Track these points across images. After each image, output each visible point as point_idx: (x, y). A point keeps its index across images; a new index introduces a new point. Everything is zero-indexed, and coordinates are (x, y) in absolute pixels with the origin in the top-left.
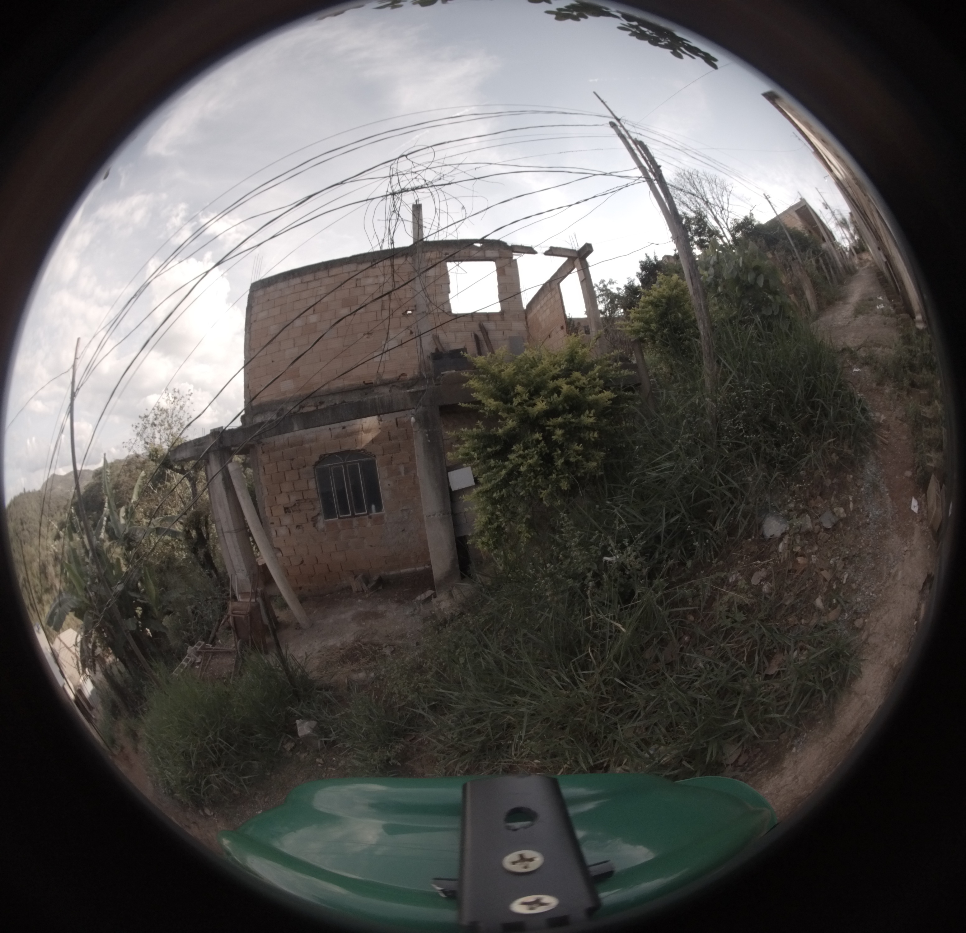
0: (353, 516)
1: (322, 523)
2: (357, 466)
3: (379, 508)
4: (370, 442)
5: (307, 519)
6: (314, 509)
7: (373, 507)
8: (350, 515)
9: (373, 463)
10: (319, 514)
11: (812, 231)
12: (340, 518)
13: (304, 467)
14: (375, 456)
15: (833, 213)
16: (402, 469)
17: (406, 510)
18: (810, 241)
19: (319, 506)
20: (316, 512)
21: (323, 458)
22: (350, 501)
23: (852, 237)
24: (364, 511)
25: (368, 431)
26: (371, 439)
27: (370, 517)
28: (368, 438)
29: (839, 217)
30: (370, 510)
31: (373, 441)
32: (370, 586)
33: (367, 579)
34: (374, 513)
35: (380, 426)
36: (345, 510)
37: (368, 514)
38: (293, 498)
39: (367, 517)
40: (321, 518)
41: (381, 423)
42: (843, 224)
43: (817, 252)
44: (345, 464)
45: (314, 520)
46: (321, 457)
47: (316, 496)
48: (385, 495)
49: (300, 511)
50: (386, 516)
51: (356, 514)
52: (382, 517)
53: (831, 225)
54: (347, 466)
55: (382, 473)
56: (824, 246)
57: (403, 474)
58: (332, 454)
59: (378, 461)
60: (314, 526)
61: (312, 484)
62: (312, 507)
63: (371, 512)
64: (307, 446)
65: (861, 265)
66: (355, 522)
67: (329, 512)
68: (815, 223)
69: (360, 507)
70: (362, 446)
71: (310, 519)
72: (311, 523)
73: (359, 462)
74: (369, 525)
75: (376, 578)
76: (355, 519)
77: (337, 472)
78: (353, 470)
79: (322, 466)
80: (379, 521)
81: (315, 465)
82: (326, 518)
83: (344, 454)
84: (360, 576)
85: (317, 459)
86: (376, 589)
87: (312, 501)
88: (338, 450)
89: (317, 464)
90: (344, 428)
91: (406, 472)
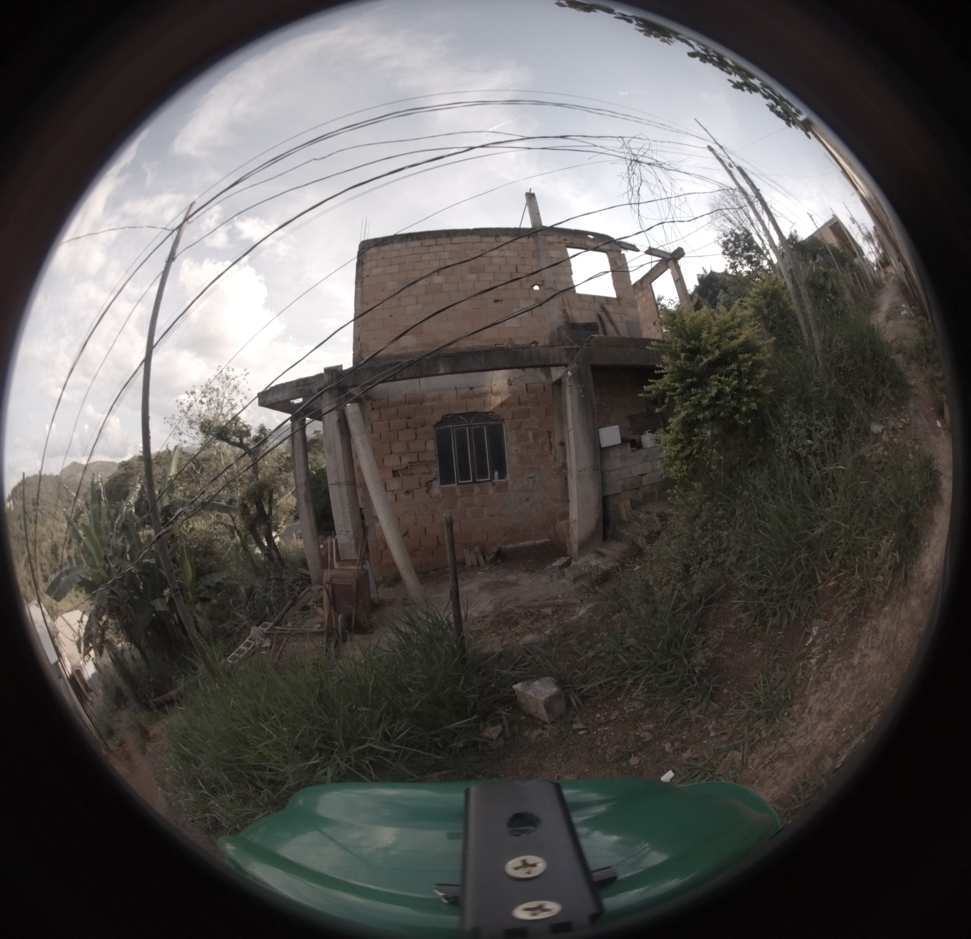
0: (475, 482)
1: (437, 489)
2: (483, 429)
3: (502, 475)
4: (499, 405)
5: (420, 484)
6: (430, 473)
7: (496, 474)
8: (471, 481)
9: (499, 428)
10: (435, 479)
11: (845, 247)
12: (458, 484)
13: (423, 426)
14: (503, 420)
15: (859, 227)
16: (530, 434)
17: (532, 477)
19: (436, 470)
20: (431, 477)
21: (445, 419)
22: (473, 465)
24: (488, 478)
25: (497, 394)
26: (500, 402)
27: (493, 484)
28: (497, 401)
29: (865, 232)
30: (492, 477)
31: (502, 404)
32: (489, 559)
33: (483, 553)
34: (496, 480)
35: (511, 390)
36: (464, 475)
37: (491, 481)
38: (406, 460)
39: (490, 483)
40: (436, 484)
41: (513, 386)
42: (868, 238)
44: (469, 427)
45: (429, 485)
46: (443, 417)
47: (434, 459)
48: (511, 461)
49: (412, 474)
50: (510, 483)
51: (478, 480)
52: (506, 484)
54: (472, 428)
55: (510, 437)
57: (531, 440)
58: (454, 415)
59: (505, 425)
60: (428, 492)
61: (431, 446)
62: (427, 471)
63: (494, 479)
64: (426, 405)
66: (476, 489)
67: (446, 477)
69: (482, 473)
70: (491, 408)
71: (423, 485)
72: (425, 489)
73: (486, 425)
74: (491, 492)
75: (495, 550)
76: (476, 485)
77: (461, 434)
78: (478, 433)
79: (442, 427)
80: (502, 488)
81: (435, 426)
82: (442, 483)
83: (469, 415)
84: (477, 548)
85: (439, 419)
86: (493, 561)
87: (427, 464)
88: (464, 411)
89: (438, 424)
90: (471, 388)
91: (535, 438)
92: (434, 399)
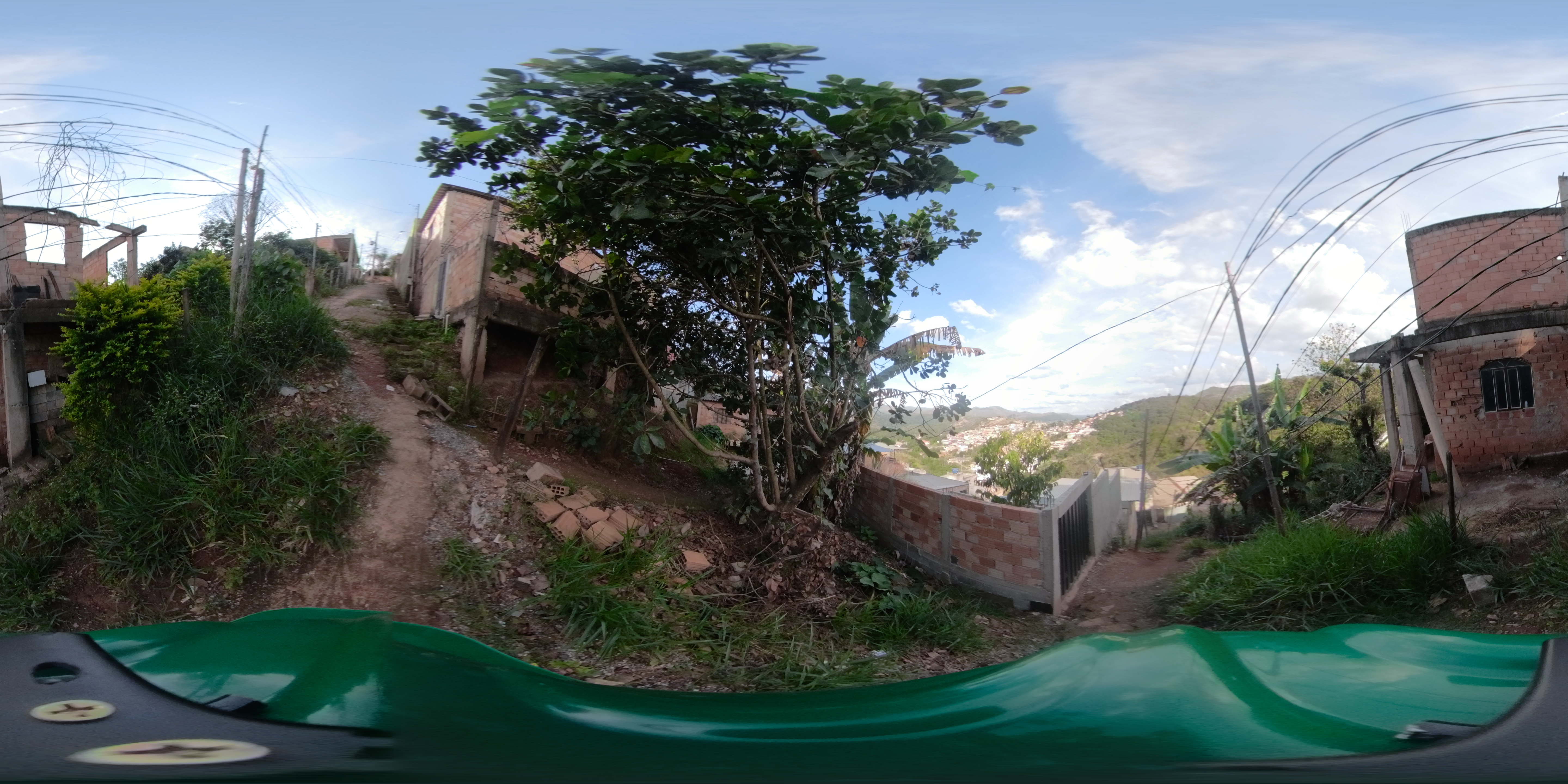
0: (1510, 409)
1: (1482, 414)
2: (1515, 370)
3: (1531, 404)
4: (1527, 353)
5: (1471, 411)
6: (1477, 403)
7: (1526, 403)
8: (1507, 408)
9: (1528, 369)
10: (1481, 407)
12: (1498, 411)
13: (1471, 369)
14: (1530, 363)
16: (1551, 374)
17: (1553, 406)
19: (1482, 401)
20: (1478, 406)
21: (1488, 364)
22: (1508, 397)
24: (1519, 406)
25: (1526, 344)
26: (1528, 350)
27: (1524, 411)
28: (1525, 349)
30: (1523, 406)
31: (1529, 352)
32: (1519, 465)
33: (1516, 460)
34: (1526, 407)
35: (1535, 341)
36: (1502, 404)
37: (1521, 408)
38: (1460, 394)
39: (1521, 410)
40: (1482, 411)
41: (1536, 338)
44: (1505, 369)
45: (1477, 412)
46: (1486, 362)
47: (1480, 392)
48: (1537, 393)
49: (1465, 404)
50: (1536, 410)
51: (1512, 408)
52: (1533, 410)
54: (1508, 370)
55: (1535, 376)
57: (1552, 378)
58: (1494, 361)
59: (1532, 367)
60: (1476, 416)
61: (1478, 383)
62: (1475, 401)
64: (1475, 353)
66: (1511, 414)
67: (1489, 406)
69: (1515, 402)
70: (1521, 355)
71: (1473, 411)
72: (1474, 414)
73: (1517, 367)
74: (1522, 417)
75: (1524, 459)
76: (1511, 412)
77: (1499, 374)
78: (1512, 373)
79: (1486, 369)
80: (1530, 413)
81: (1480, 369)
82: (1487, 410)
83: (1506, 361)
84: (1511, 457)
85: (1483, 364)
86: (1522, 468)
87: (1476, 396)
88: (1501, 357)
89: (1482, 368)
90: (1506, 340)
91: (1554, 377)
92: (1479, 350)
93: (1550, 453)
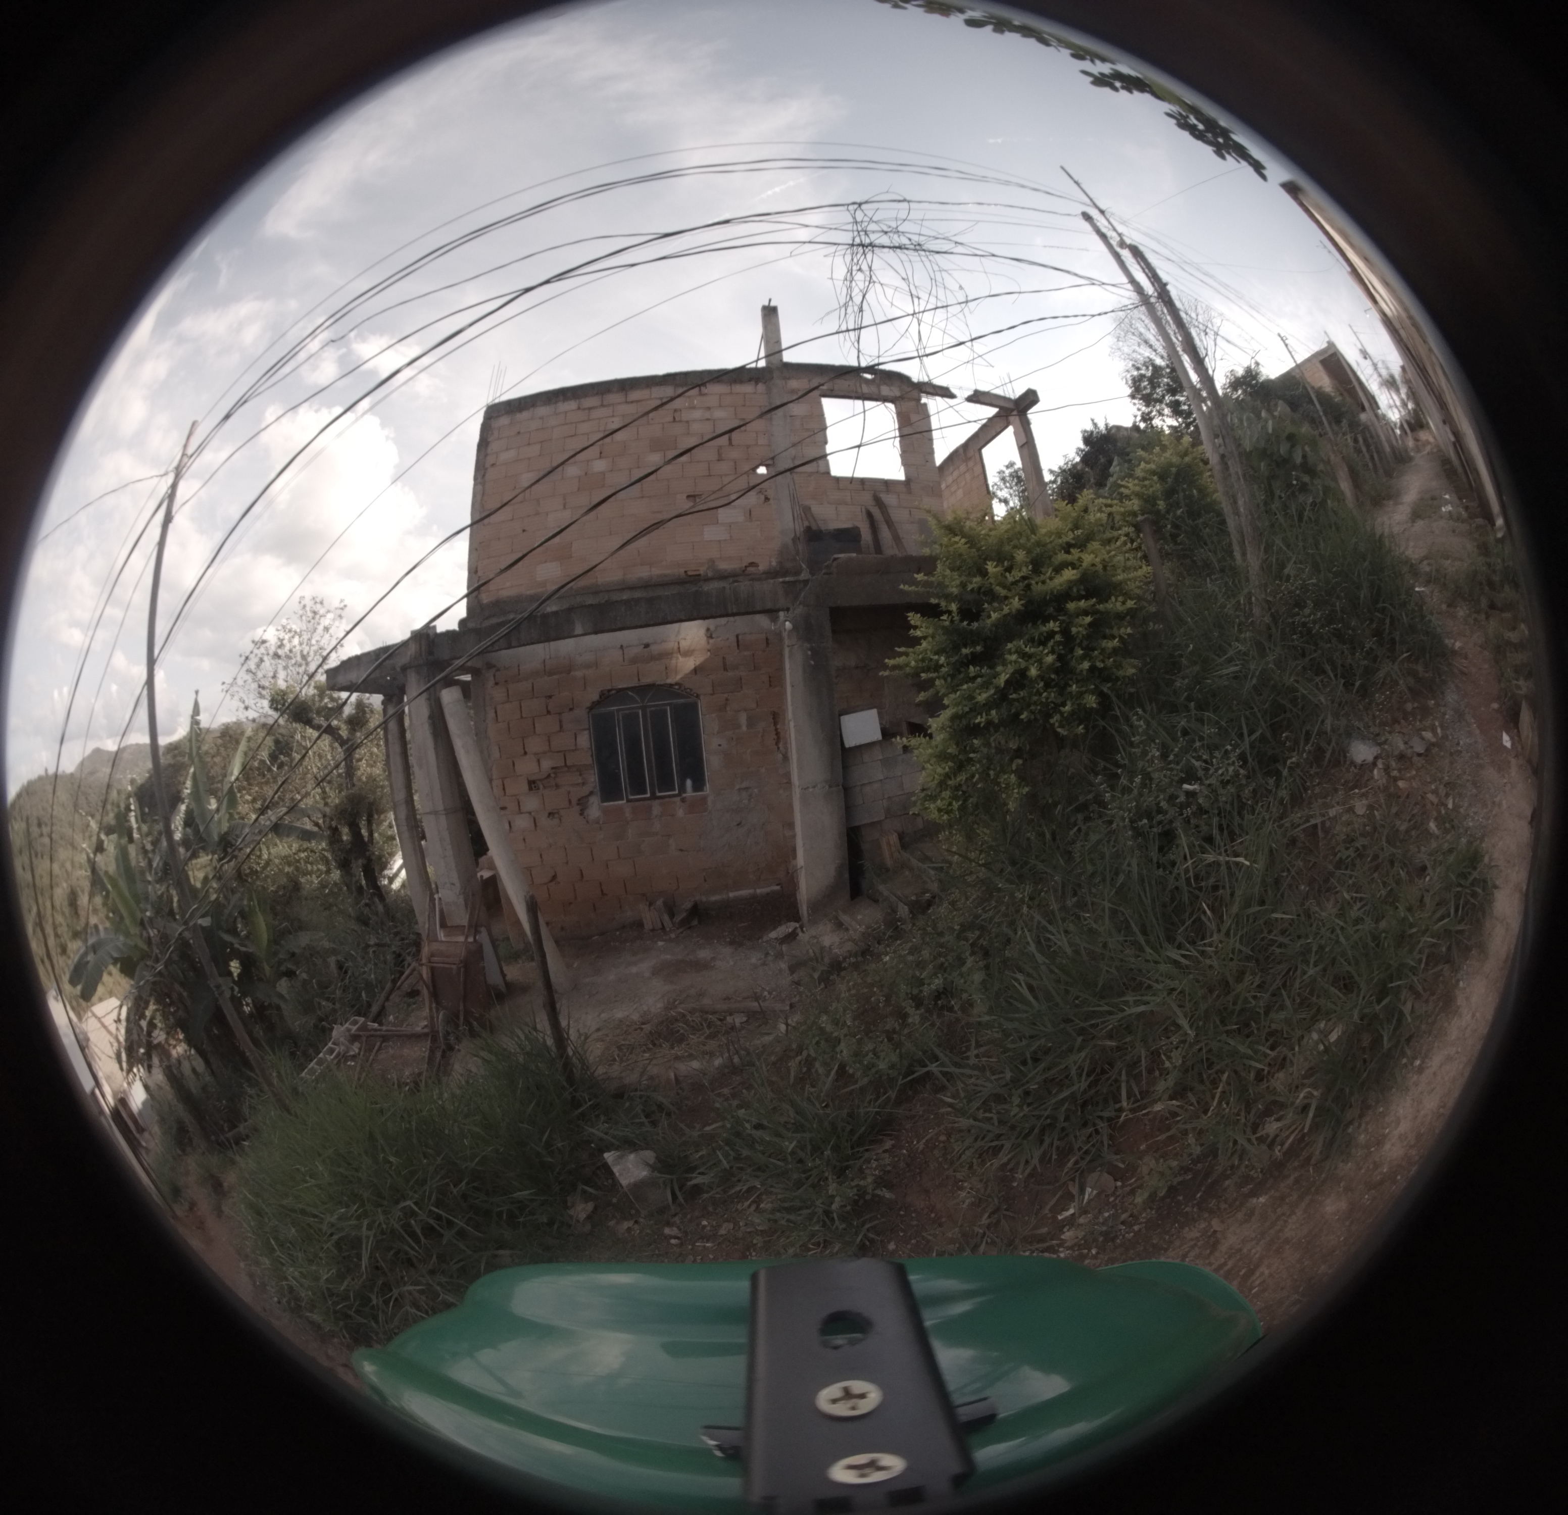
0: (654, 797)
1: (595, 809)
2: (665, 712)
3: (699, 785)
4: (691, 673)
5: (570, 801)
6: (583, 784)
7: (689, 783)
8: (648, 795)
9: (693, 708)
10: (591, 793)
11: (1346, 394)
12: (629, 801)
13: (571, 709)
14: (698, 696)
15: (1375, 366)
16: (743, 718)
17: (747, 789)
18: (1344, 409)
19: (593, 778)
20: (585, 790)
21: (606, 697)
22: (650, 770)
23: (1404, 405)
24: (674, 790)
25: (688, 653)
26: (692, 667)
27: (683, 800)
28: (687, 664)
29: (1384, 373)
30: (682, 789)
31: (696, 670)
32: (678, 919)
33: (671, 909)
34: (690, 793)
35: (709, 647)
36: (638, 786)
37: (679, 795)
38: (547, 764)
39: (678, 799)
40: (595, 801)
41: (711, 641)
42: (1390, 383)
43: (1354, 425)
44: (644, 708)
45: (583, 803)
46: (602, 694)
47: (589, 761)
48: (712, 761)
49: (557, 786)
50: (711, 799)
51: (658, 794)
52: (704, 799)
53: (1373, 386)
54: (648, 710)
55: (709, 724)
56: (1363, 417)
57: (744, 728)
58: (619, 691)
59: (702, 704)
60: (581, 814)
61: (584, 740)
62: (580, 781)
63: (685, 792)
64: (578, 675)
65: (1418, 449)
66: (656, 808)
67: (609, 790)
68: (1350, 382)
69: (665, 782)
70: (678, 678)
71: (574, 801)
72: (577, 808)
73: (669, 704)
74: (680, 813)
75: (688, 905)
76: (657, 802)
77: (630, 721)
78: (658, 719)
79: (603, 710)
80: (698, 806)
81: (591, 709)
82: (603, 800)
83: (643, 690)
84: (659, 903)
85: (595, 697)
86: (685, 923)
87: (580, 770)
88: (634, 683)
89: (594, 705)
90: (647, 646)
91: (750, 725)
92: (588, 666)
93: (744, 893)
